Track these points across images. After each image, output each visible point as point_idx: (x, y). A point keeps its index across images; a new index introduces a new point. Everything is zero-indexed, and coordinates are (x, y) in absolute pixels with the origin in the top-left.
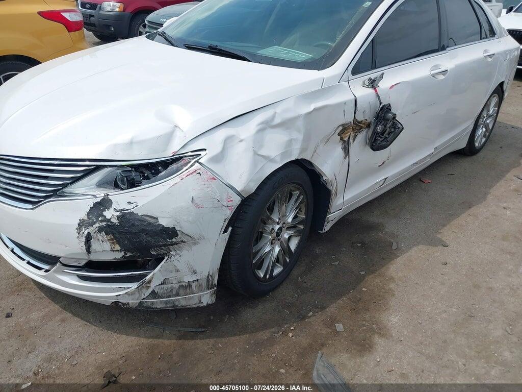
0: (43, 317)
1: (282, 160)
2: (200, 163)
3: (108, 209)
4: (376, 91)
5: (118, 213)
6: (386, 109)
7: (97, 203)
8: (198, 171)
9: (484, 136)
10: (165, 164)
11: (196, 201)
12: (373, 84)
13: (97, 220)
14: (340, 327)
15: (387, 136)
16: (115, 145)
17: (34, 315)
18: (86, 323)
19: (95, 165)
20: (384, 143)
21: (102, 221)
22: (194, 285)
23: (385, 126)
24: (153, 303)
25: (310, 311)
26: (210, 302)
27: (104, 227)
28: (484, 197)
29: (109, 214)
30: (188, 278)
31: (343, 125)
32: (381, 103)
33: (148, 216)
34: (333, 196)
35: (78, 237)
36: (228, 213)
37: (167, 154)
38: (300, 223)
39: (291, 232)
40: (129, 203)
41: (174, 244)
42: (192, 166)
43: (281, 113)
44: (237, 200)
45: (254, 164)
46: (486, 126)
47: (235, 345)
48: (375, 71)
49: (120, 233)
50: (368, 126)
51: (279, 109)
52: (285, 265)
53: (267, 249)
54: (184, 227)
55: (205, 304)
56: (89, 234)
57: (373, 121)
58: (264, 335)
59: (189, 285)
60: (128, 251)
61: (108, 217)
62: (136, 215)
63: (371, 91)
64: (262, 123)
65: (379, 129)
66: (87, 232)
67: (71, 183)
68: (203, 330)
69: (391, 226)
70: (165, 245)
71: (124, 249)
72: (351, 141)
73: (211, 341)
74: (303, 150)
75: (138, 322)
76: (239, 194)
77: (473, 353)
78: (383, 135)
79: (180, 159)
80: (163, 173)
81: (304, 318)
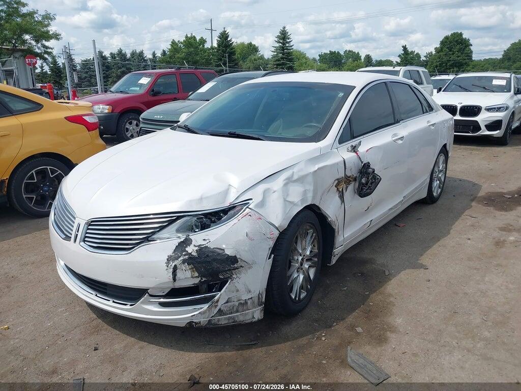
0: (125, 347)
1: (302, 204)
2: (250, 208)
3: (189, 246)
4: (357, 154)
5: (197, 248)
6: (367, 166)
7: (182, 242)
8: (250, 214)
9: (439, 187)
10: (225, 211)
11: (250, 235)
12: (354, 149)
13: (182, 255)
14: (359, 330)
15: (370, 185)
16: (190, 201)
17: (117, 347)
18: (160, 348)
19: (175, 216)
20: (368, 191)
21: (185, 255)
22: (249, 302)
23: (368, 179)
24: (219, 320)
25: (334, 322)
26: (260, 318)
27: (187, 260)
28: (449, 233)
29: (191, 249)
30: (245, 297)
31: (338, 179)
32: (362, 162)
33: (218, 248)
34: (336, 234)
35: (167, 269)
36: (271, 243)
37: (226, 204)
38: (315, 256)
39: (310, 263)
40: (204, 240)
41: (236, 269)
42: (244, 211)
43: (297, 172)
44: (276, 234)
45: (285, 207)
46: (439, 179)
47: (283, 349)
48: (353, 140)
49: (199, 263)
50: (355, 179)
51: (295, 169)
52: (307, 291)
53: (296, 276)
54: (243, 255)
55: (257, 319)
56: (175, 266)
57: (358, 176)
58: (304, 341)
59: (246, 303)
60: (204, 277)
61: (190, 252)
62: (209, 248)
63: (354, 154)
64: (286, 179)
65: (363, 181)
66: (174, 264)
67: (158, 231)
68: (255, 342)
69: (381, 260)
70: (229, 270)
71: (201, 275)
72: (344, 191)
73: (264, 349)
74: (314, 197)
75: (201, 344)
76: (277, 228)
77: (462, 336)
78: (367, 184)
79: (234, 207)
80: (224, 218)
81: (331, 327)
